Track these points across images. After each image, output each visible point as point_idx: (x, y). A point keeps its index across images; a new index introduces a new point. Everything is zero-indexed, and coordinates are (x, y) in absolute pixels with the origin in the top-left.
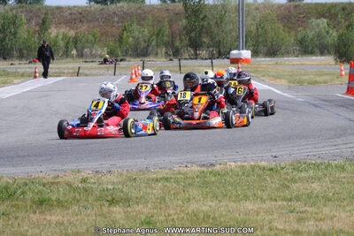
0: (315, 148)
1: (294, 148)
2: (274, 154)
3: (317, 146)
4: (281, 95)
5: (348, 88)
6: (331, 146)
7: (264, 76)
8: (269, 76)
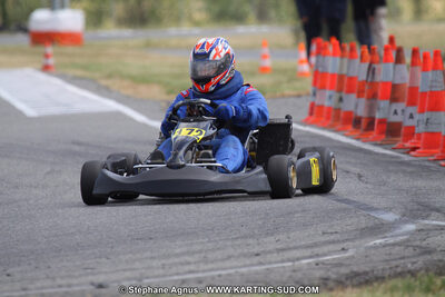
0: (205, 261)
1: (155, 263)
2: (100, 279)
3: (210, 256)
4: (145, 125)
5: (312, 105)
6: (245, 255)
7: (109, 76)
8: (122, 77)
